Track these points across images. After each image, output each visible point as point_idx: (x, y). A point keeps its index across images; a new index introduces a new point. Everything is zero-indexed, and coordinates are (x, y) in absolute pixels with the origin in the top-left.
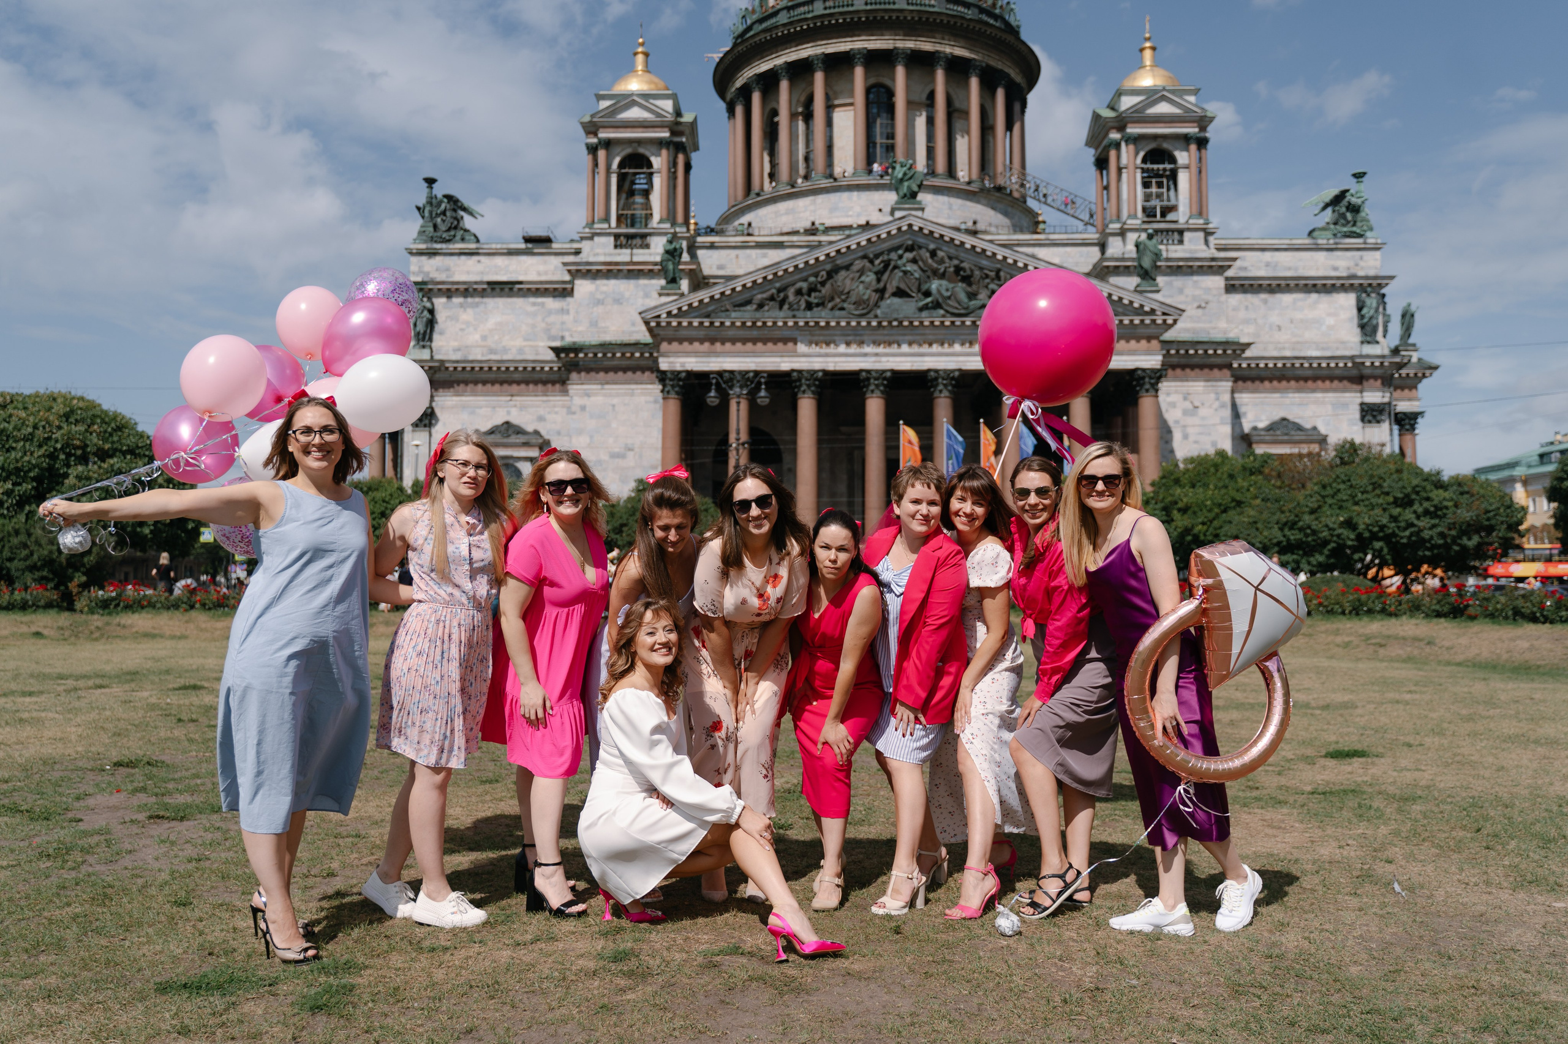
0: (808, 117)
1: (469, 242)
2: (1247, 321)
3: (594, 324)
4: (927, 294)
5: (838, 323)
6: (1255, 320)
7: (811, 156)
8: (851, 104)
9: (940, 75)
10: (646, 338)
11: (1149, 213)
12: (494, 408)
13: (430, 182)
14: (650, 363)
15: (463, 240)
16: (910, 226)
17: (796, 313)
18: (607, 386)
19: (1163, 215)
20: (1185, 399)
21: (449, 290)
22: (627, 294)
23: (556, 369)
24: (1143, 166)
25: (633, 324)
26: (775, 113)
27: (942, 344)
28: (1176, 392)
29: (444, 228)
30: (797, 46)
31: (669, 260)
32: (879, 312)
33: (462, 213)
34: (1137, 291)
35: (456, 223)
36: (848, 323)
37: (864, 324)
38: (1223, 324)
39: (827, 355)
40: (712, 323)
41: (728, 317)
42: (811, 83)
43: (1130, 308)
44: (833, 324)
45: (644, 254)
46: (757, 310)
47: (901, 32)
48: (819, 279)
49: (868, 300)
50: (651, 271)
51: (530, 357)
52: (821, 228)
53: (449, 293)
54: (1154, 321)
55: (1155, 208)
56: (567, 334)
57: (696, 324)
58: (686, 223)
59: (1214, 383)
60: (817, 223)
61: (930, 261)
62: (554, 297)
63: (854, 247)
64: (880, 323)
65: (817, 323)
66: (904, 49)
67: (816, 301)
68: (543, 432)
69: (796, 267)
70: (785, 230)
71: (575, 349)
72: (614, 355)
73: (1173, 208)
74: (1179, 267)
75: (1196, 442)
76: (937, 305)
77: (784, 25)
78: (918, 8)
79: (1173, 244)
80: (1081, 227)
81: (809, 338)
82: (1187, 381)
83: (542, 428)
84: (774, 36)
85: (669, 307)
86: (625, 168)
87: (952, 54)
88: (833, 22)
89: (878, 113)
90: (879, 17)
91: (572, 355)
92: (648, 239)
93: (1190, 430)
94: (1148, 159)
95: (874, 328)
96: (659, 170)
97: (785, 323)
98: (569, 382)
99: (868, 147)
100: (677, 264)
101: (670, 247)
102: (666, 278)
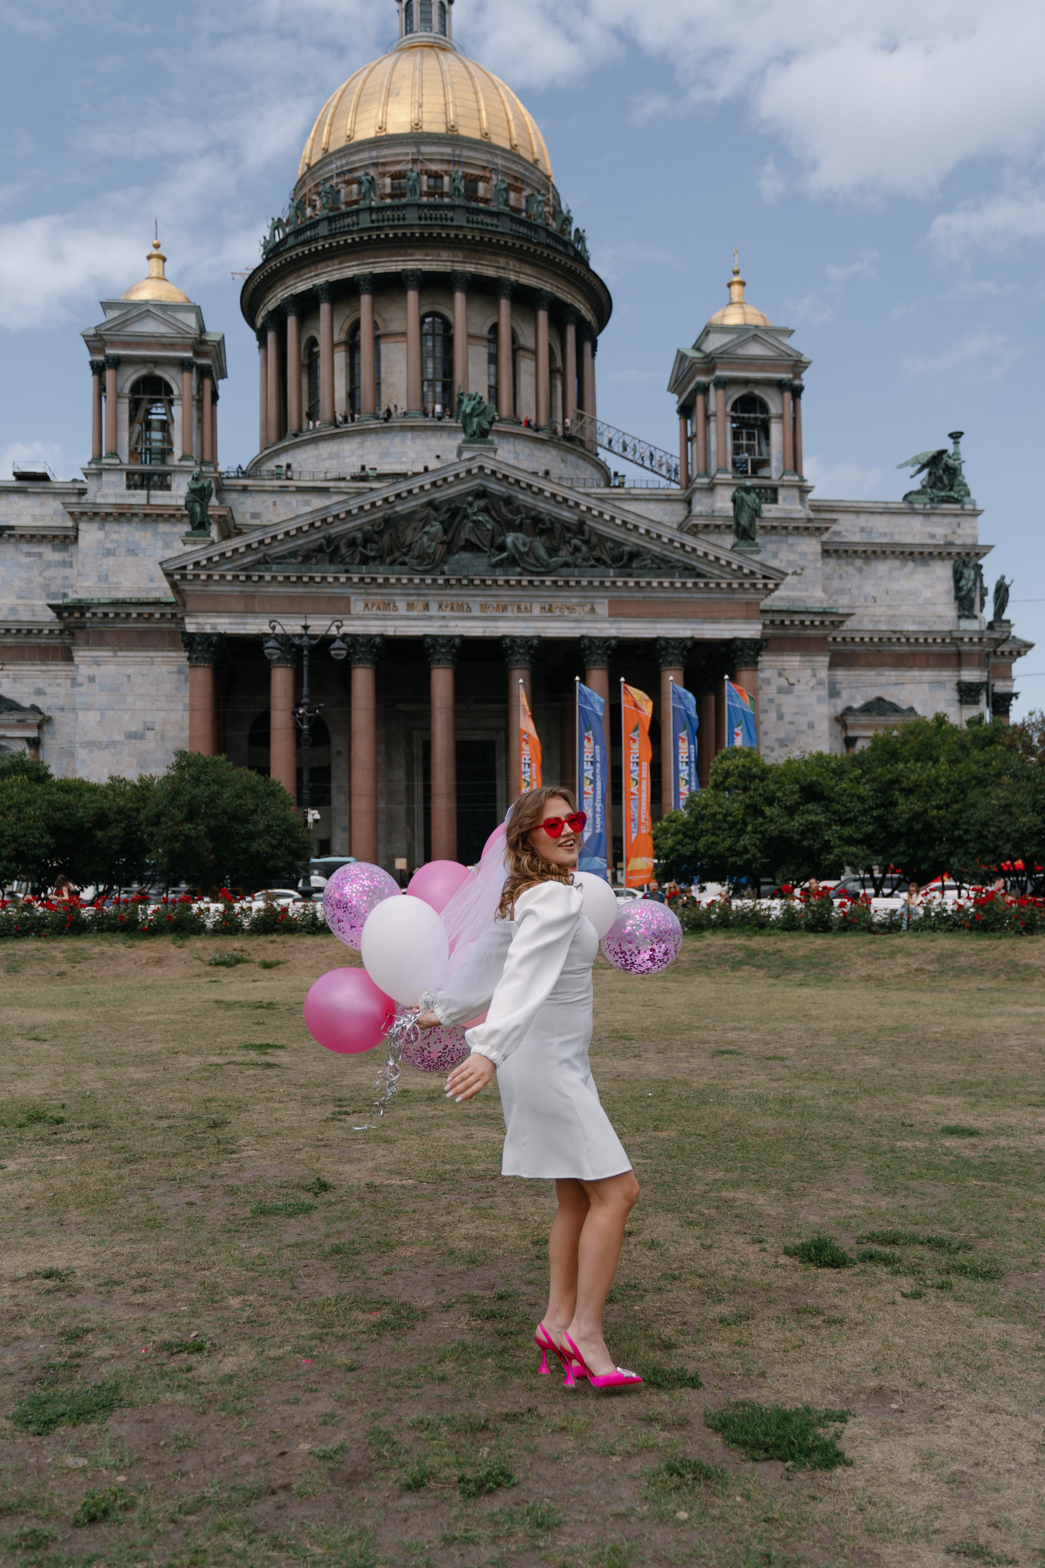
0: (353, 347)
2: (839, 593)
3: (103, 578)
4: (502, 548)
5: (399, 580)
6: (849, 590)
7: (357, 392)
8: (404, 334)
9: (504, 305)
10: (170, 596)
11: (738, 467)
14: (173, 626)
16: (481, 468)
17: (349, 567)
18: (120, 654)
19: (755, 470)
20: (780, 675)
22: (143, 544)
23: (57, 632)
24: (733, 414)
25: (152, 578)
27: (519, 609)
28: (772, 666)
30: (341, 263)
31: (194, 500)
32: (446, 568)
36: (410, 580)
37: (428, 581)
38: (818, 593)
39: (385, 618)
40: (249, 577)
41: (268, 570)
42: (357, 308)
43: (728, 569)
44: (393, 581)
45: (163, 497)
46: (302, 562)
47: (460, 254)
48: (376, 528)
49: (434, 553)
50: (172, 516)
51: (24, 616)
52: (371, 473)
54: (754, 585)
55: (746, 462)
56: (69, 592)
57: (229, 577)
58: (214, 462)
59: (811, 658)
60: (367, 469)
61: (504, 510)
62: (54, 547)
63: (416, 491)
64: (447, 581)
65: (374, 580)
66: (464, 274)
67: (372, 554)
68: (43, 708)
70: (331, 475)
71: (80, 607)
72: (128, 615)
73: (764, 463)
74: (774, 528)
76: (513, 562)
80: (664, 483)
81: (364, 597)
82: (782, 655)
83: (41, 703)
85: (195, 558)
86: (138, 393)
87: (517, 282)
88: (382, 236)
89: (434, 346)
90: (435, 234)
91: (77, 615)
92: (168, 478)
93: (786, 710)
94: (738, 407)
95: (441, 587)
96: (181, 397)
97: (336, 579)
98: (74, 648)
100: (204, 508)
101: (196, 484)
102: (191, 522)
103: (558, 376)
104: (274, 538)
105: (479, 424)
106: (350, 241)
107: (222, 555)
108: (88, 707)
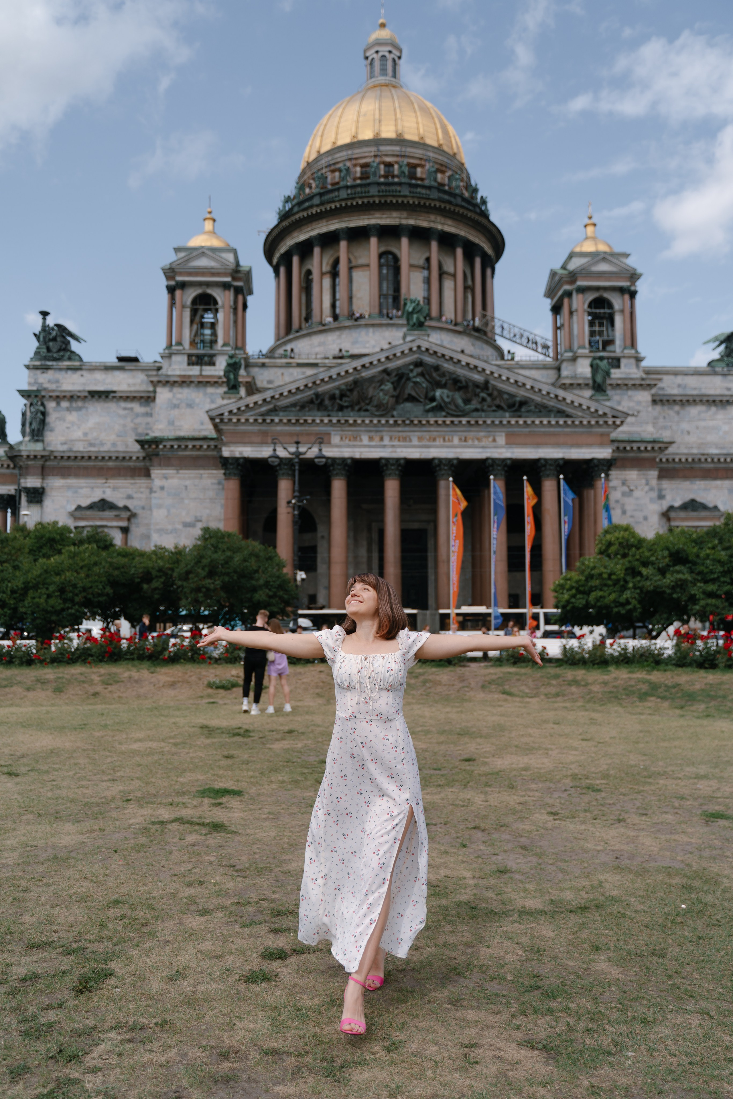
0: (334, 274)
1: (74, 360)
2: (665, 428)
3: (171, 423)
4: (433, 399)
5: (363, 421)
6: (671, 427)
7: (338, 303)
8: (368, 265)
9: (434, 245)
10: (213, 434)
11: (593, 345)
12: (92, 488)
13: (45, 314)
14: (215, 453)
15: (70, 359)
16: (419, 347)
17: (330, 413)
18: (181, 471)
19: (604, 347)
20: (624, 484)
21: (58, 397)
22: (197, 401)
23: (141, 458)
24: (589, 310)
25: (202, 422)
26: (309, 272)
27: (444, 440)
28: (617, 478)
29: (55, 350)
30: (327, 221)
31: (230, 371)
32: (395, 413)
33: (69, 338)
35: (64, 346)
36: (371, 421)
37: (383, 421)
38: (650, 428)
39: (354, 446)
40: (264, 420)
41: (277, 415)
42: (338, 249)
43: (587, 412)
44: (359, 422)
45: (210, 370)
46: (299, 410)
47: (405, 213)
48: (349, 388)
49: (387, 403)
50: (216, 382)
51: (121, 448)
52: (346, 354)
53: (58, 399)
54: (606, 422)
55: (598, 341)
56: (149, 432)
57: (251, 421)
58: (243, 348)
59: (645, 472)
60: (343, 351)
61: (434, 375)
62: (141, 404)
64: (396, 422)
65: (347, 421)
66: (407, 226)
67: (346, 404)
68: (131, 507)
69: (330, 377)
70: (319, 356)
71: (156, 442)
72: (187, 446)
73: (612, 342)
74: (618, 385)
75: (632, 516)
76: (439, 408)
77: (317, 206)
78: (418, 195)
80: (541, 357)
81: (340, 433)
82: (625, 470)
83: (130, 504)
84: (310, 214)
85: (230, 408)
86: (196, 305)
87: (442, 230)
88: (354, 203)
89: (388, 273)
90: (388, 201)
91: (154, 446)
92: (214, 358)
93: (628, 508)
94: (593, 305)
95: (391, 426)
96: (223, 307)
97: (322, 421)
98: (151, 468)
99: (380, 298)
100: (236, 376)
101: (231, 361)
102: (228, 385)
103: (470, 291)
104: (281, 394)
105: (418, 319)
106: (333, 207)
107: (247, 406)
108: (160, 507)
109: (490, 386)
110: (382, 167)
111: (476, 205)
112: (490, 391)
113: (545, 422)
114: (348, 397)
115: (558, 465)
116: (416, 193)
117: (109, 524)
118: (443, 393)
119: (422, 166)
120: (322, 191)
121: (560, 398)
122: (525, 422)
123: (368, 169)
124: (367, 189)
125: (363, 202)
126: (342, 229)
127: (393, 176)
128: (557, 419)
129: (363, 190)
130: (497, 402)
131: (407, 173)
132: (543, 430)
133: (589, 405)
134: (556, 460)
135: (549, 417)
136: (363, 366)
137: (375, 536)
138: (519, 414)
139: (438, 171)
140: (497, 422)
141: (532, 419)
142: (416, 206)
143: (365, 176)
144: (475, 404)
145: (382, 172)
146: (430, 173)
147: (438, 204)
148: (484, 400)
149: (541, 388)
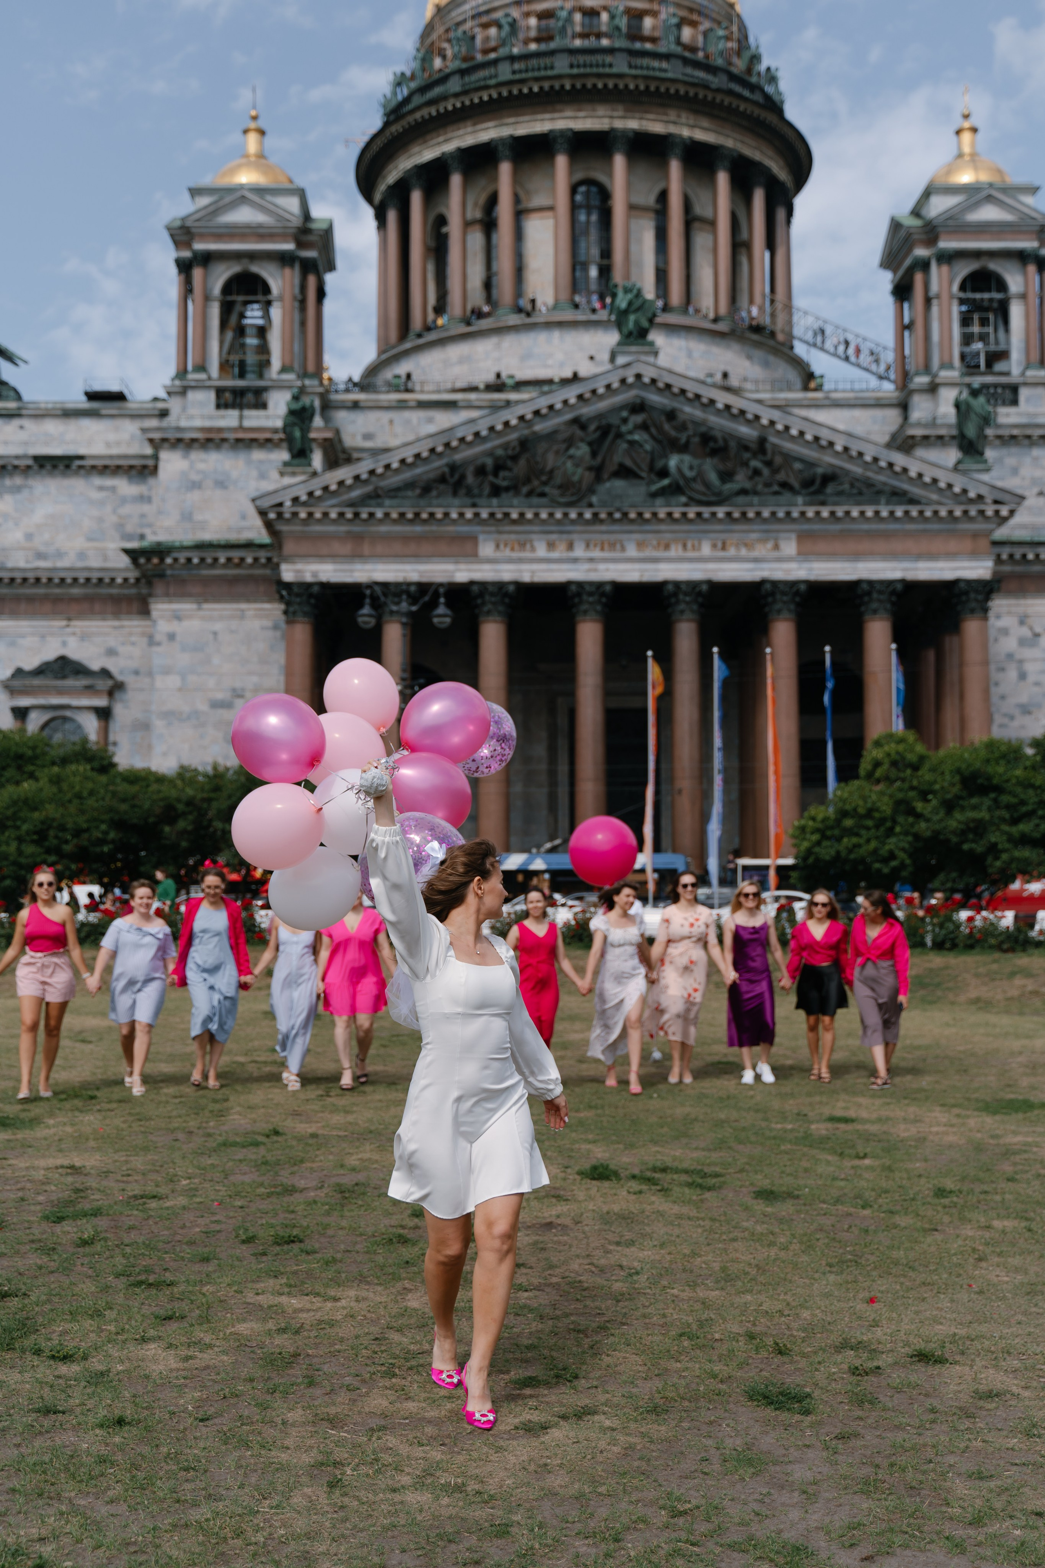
0: (489, 225)
1: (7, 398)
3: (187, 517)
4: (664, 473)
5: (537, 515)
7: (494, 280)
8: (551, 208)
9: (675, 167)
10: (264, 537)
11: (968, 362)
12: (43, 637)
14: (267, 574)
16: (638, 376)
17: (477, 500)
18: (206, 606)
19: (989, 365)
20: (1022, 623)
22: (234, 474)
23: (132, 581)
24: (962, 295)
25: (244, 517)
26: (442, 221)
27: (685, 546)
28: (1009, 613)
30: (475, 124)
31: (294, 424)
32: (594, 499)
34: (956, 469)
36: (551, 515)
37: (573, 515)
39: (520, 561)
40: (357, 515)
41: (380, 505)
42: (495, 178)
43: (948, 494)
44: (529, 515)
45: (258, 417)
46: (419, 496)
47: (620, 107)
48: (510, 452)
49: (580, 482)
50: (268, 440)
51: (95, 562)
52: (510, 382)
54: (982, 513)
55: (978, 354)
56: (147, 531)
57: (333, 515)
58: (318, 372)
60: (504, 375)
61: (667, 427)
62: (130, 479)
63: (558, 406)
64: (595, 515)
65: (507, 515)
66: (624, 132)
67: (505, 484)
68: (114, 671)
69: (477, 434)
70: (460, 384)
71: (160, 551)
72: (216, 560)
73: (1003, 355)
74: (1013, 437)
75: (1037, 684)
76: (676, 489)
77: (456, 95)
78: (645, 72)
79: (1004, 404)
80: (874, 382)
81: (496, 536)
82: (1024, 597)
83: (112, 666)
84: (442, 110)
85: (294, 493)
86: (231, 294)
87: (691, 139)
88: (525, 91)
89: (588, 222)
90: (589, 86)
91: (155, 561)
92: (265, 395)
93: (1029, 667)
94: (968, 285)
95: (588, 522)
96: (281, 298)
97: (461, 515)
98: (151, 600)
99: (574, 270)
100: (305, 430)
101: (296, 406)
102: (290, 450)
103: (743, 251)
104: (387, 467)
105: (637, 322)
106: (486, 98)
107: (326, 489)
108: (167, 671)
109: (768, 446)
110: (578, 17)
111: (755, 88)
112: (769, 457)
113: (870, 513)
114: (510, 470)
115: (894, 592)
116: (642, 68)
117: (75, 702)
118: (682, 461)
119: (654, 14)
120: (464, 66)
121: (897, 469)
122: (833, 513)
123: (552, 22)
124: (548, 61)
125: (541, 88)
126: (502, 140)
127: (599, 36)
128: (891, 508)
129: (542, 62)
130: (781, 476)
131: (624, 29)
132: (865, 527)
133: (951, 481)
134: (890, 583)
135: (877, 503)
136: (537, 413)
137: (562, 721)
138: (821, 498)
139: (683, 22)
140: (781, 514)
141: (846, 508)
142: (641, 93)
143: (544, 34)
144: (741, 479)
145: (578, 29)
146: (667, 28)
147: (682, 92)
148: (757, 472)
149: (862, 449)
